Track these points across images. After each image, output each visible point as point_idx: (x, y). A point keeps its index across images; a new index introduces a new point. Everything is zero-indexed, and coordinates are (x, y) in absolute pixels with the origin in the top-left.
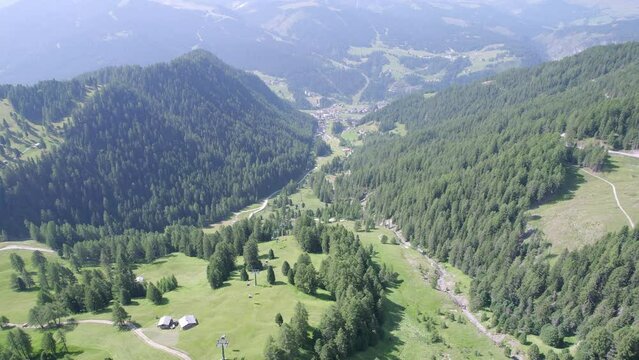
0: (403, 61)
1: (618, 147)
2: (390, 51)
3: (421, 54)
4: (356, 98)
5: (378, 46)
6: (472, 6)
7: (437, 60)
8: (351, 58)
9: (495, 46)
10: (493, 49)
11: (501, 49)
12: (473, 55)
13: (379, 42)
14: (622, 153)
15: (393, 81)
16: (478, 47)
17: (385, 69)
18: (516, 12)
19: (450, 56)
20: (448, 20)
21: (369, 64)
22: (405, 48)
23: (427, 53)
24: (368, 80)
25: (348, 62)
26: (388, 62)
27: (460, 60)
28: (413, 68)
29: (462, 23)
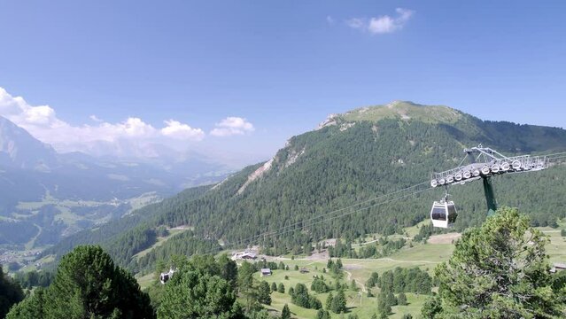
0: (73, 210)
1: (172, 227)
2: (61, 203)
3: (89, 204)
4: (29, 245)
5: (48, 200)
6: (132, 165)
7: (104, 207)
8: (21, 212)
9: (150, 193)
10: (148, 195)
11: (154, 195)
12: (133, 201)
13: (48, 197)
14: (173, 229)
15: (66, 227)
16: (137, 195)
17: (56, 218)
18: (168, 168)
19: (115, 203)
20: (112, 176)
21: (40, 217)
22: (75, 201)
23: (95, 203)
24: (40, 229)
25: (18, 216)
26: (59, 212)
27: (123, 205)
28: (83, 215)
29: (124, 178)
